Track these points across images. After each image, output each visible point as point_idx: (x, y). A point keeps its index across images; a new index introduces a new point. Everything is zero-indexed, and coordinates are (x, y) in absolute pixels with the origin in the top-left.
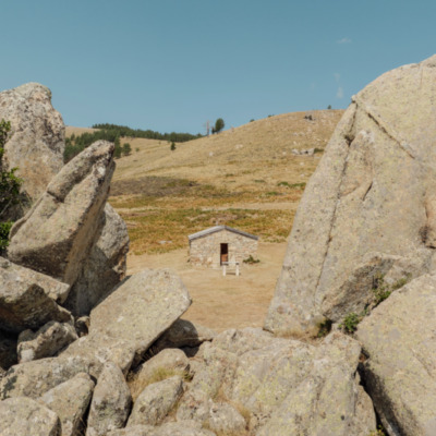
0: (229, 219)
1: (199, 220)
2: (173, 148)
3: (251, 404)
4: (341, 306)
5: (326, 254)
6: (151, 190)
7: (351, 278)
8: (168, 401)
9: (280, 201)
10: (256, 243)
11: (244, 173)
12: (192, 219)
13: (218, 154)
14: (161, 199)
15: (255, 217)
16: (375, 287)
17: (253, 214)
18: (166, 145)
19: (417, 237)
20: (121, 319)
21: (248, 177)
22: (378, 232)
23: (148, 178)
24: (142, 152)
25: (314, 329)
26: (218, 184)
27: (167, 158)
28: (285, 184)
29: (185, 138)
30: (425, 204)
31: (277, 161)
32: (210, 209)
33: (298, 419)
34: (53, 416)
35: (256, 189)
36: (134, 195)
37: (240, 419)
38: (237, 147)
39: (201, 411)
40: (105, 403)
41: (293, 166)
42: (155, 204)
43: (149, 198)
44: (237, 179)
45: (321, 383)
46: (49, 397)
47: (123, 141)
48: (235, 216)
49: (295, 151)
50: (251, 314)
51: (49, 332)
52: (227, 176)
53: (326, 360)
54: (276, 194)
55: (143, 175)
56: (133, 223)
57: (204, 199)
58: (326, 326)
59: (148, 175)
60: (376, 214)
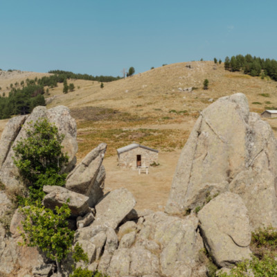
0: (140, 136)
1: (121, 137)
2: (102, 86)
3: (161, 241)
4: (194, 203)
5: (189, 182)
6: (90, 116)
7: (198, 193)
8: (132, 240)
9: (171, 123)
10: (157, 154)
11: (148, 104)
12: (117, 136)
13: (131, 91)
14: (97, 123)
15: (156, 134)
16: (207, 196)
17: (154, 132)
18: (97, 84)
19: (226, 175)
20: (109, 210)
21: (151, 107)
22: (210, 173)
23: (87, 107)
24: (82, 89)
25: (184, 212)
26: (132, 112)
27: (99, 94)
28: (174, 111)
29: (110, 79)
30: (229, 161)
31: (169, 96)
32: (128, 129)
33: (177, 244)
34: (94, 246)
35: (156, 115)
36: (80, 120)
37: (157, 246)
38: (143, 86)
39: (144, 243)
40: (111, 241)
41: (179, 99)
42: (93, 126)
43: (90, 122)
44: (144, 108)
45: (184, 233)
46: (92, 240)
47: (69, 82)
48: (144, 134)
49: (180, 89)
50: (156, 197)
51: (89, 217)
52: (138, 106)
53: (186, 225)
54: (168, 118)
55: (84, 106)
56: (81, 139)
57: (124, 123)
58: (189, 211)
59: (87, 105)
60: (209, 165)
